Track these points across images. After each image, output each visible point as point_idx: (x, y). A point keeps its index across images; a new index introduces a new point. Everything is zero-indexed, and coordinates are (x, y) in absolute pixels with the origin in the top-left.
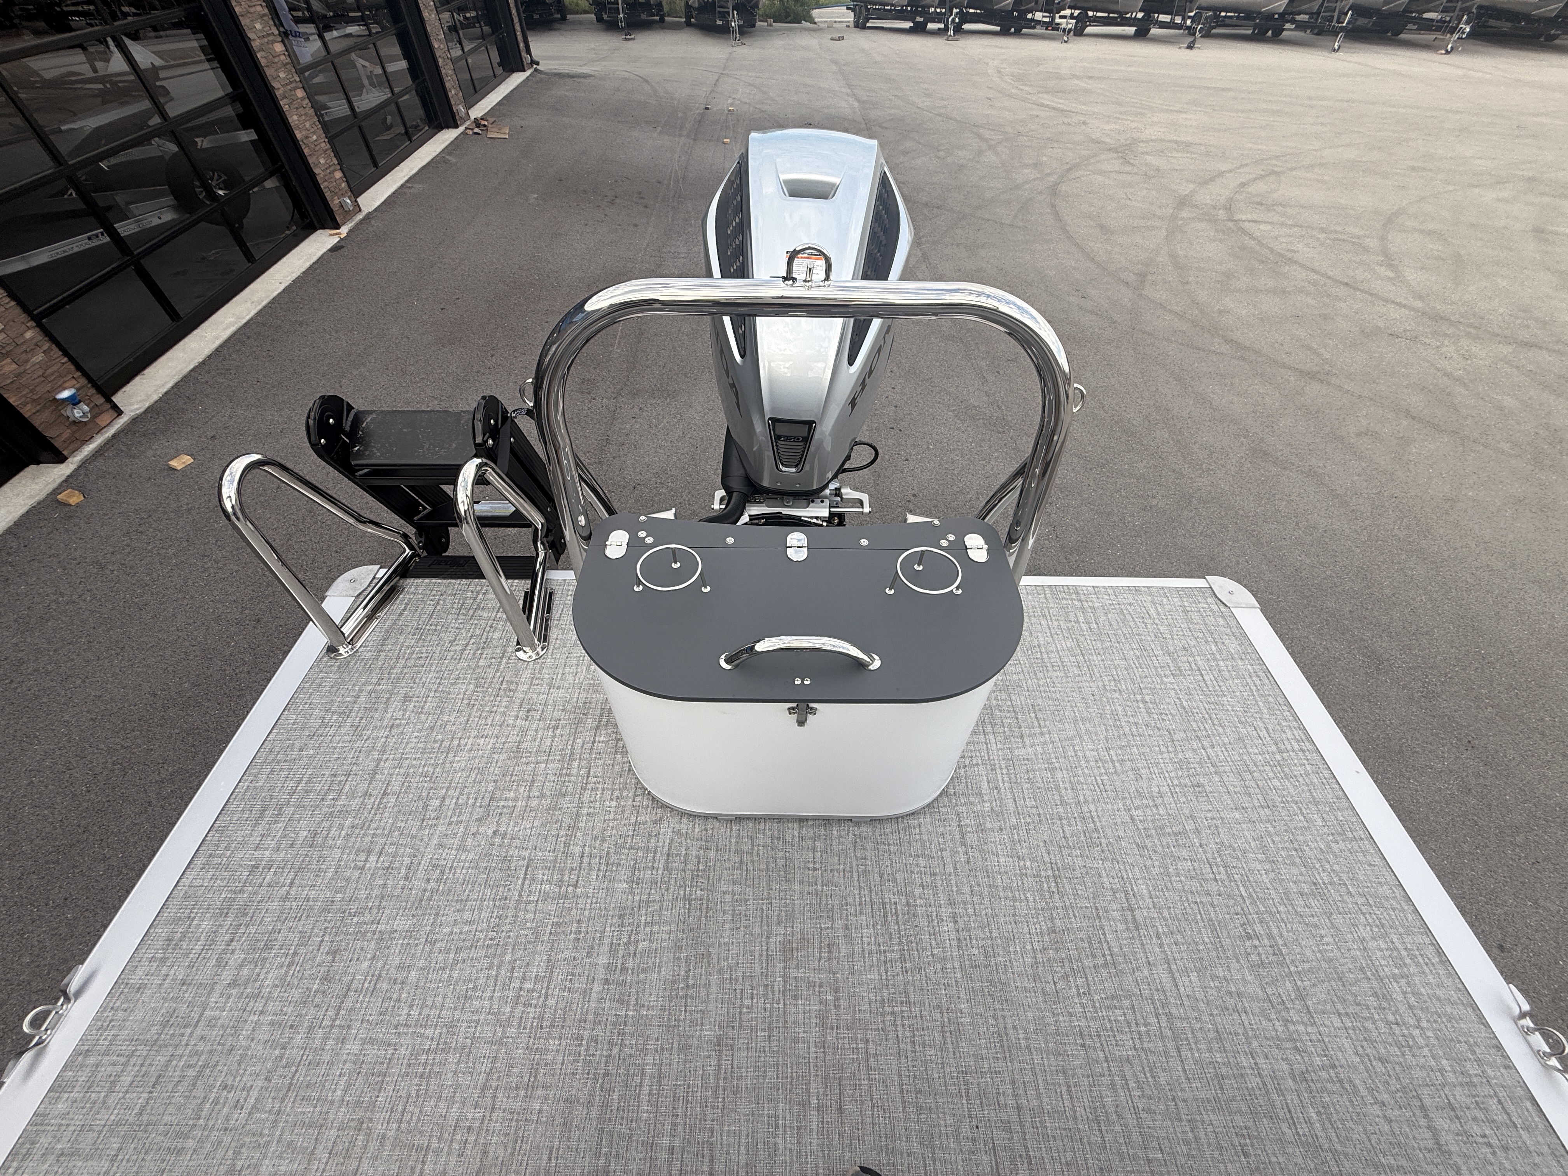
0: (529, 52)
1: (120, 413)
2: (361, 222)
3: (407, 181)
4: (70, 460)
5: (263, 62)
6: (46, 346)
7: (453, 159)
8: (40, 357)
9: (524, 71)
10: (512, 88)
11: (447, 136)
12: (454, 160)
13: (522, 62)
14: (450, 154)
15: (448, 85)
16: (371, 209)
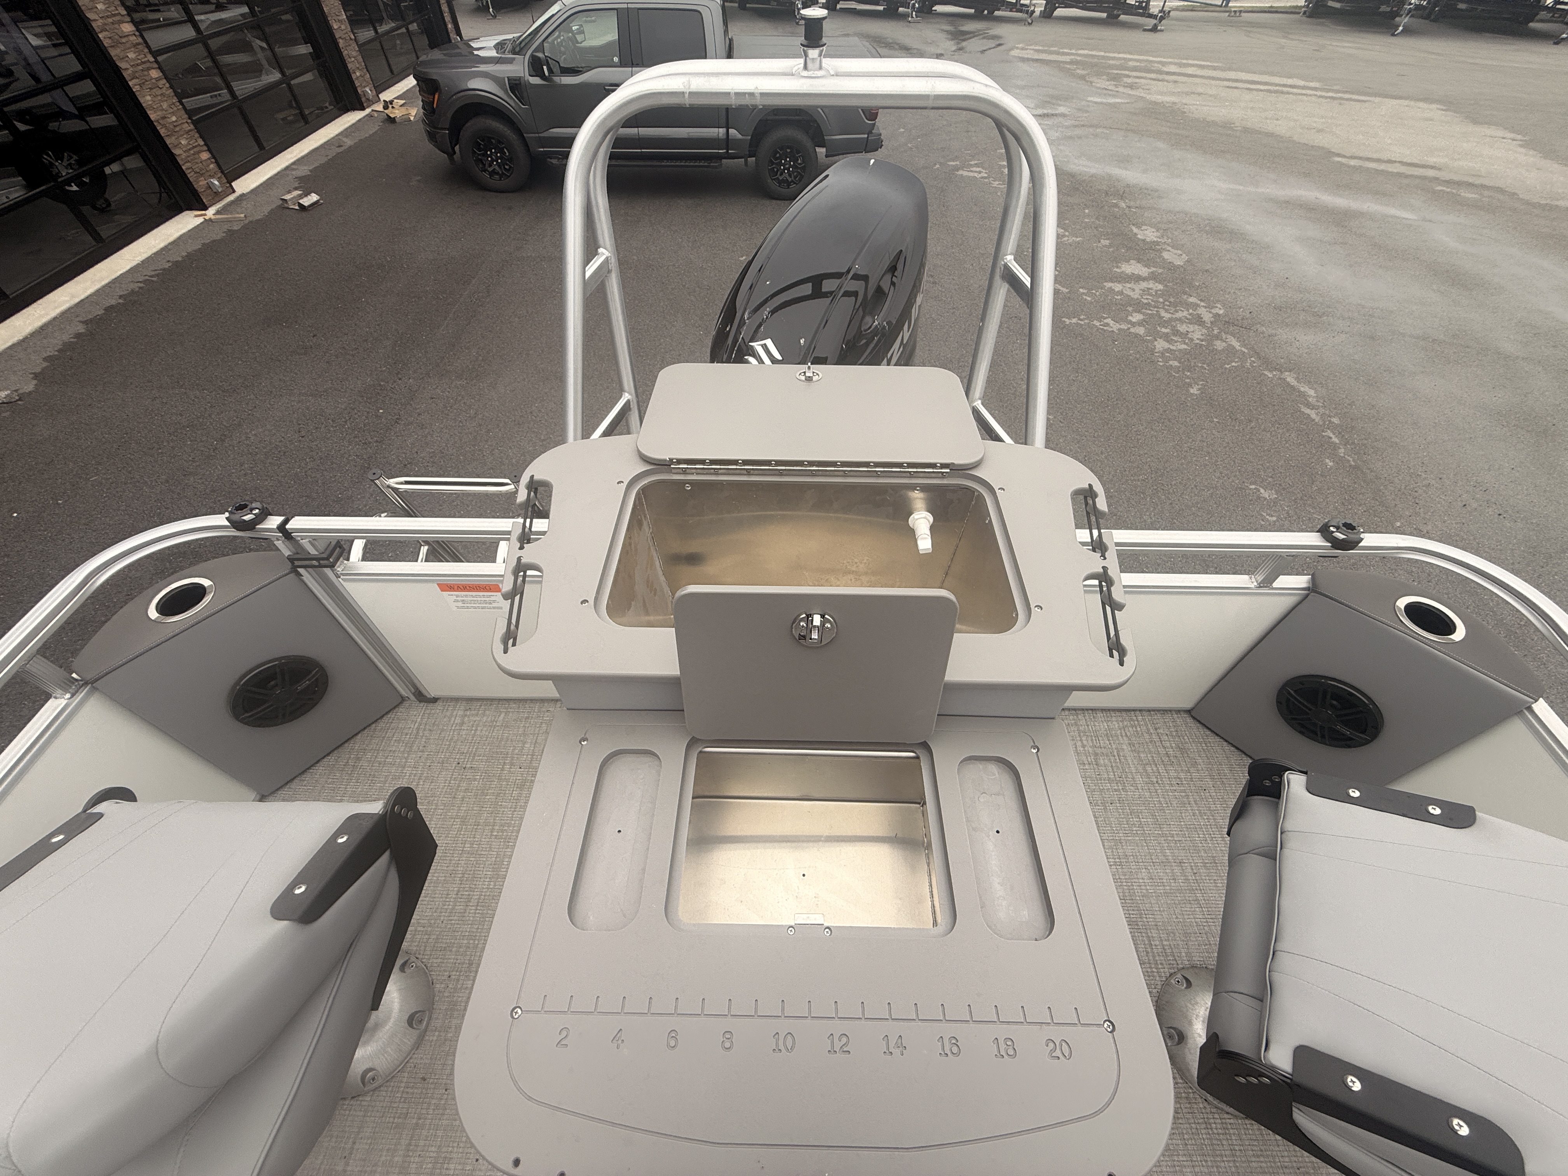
0: (458, 33)
2: (232, 202)
3: (294, 163)
5: (107, 43)
11: (351, 118)
15: (350, 66)
16: (246, 190)
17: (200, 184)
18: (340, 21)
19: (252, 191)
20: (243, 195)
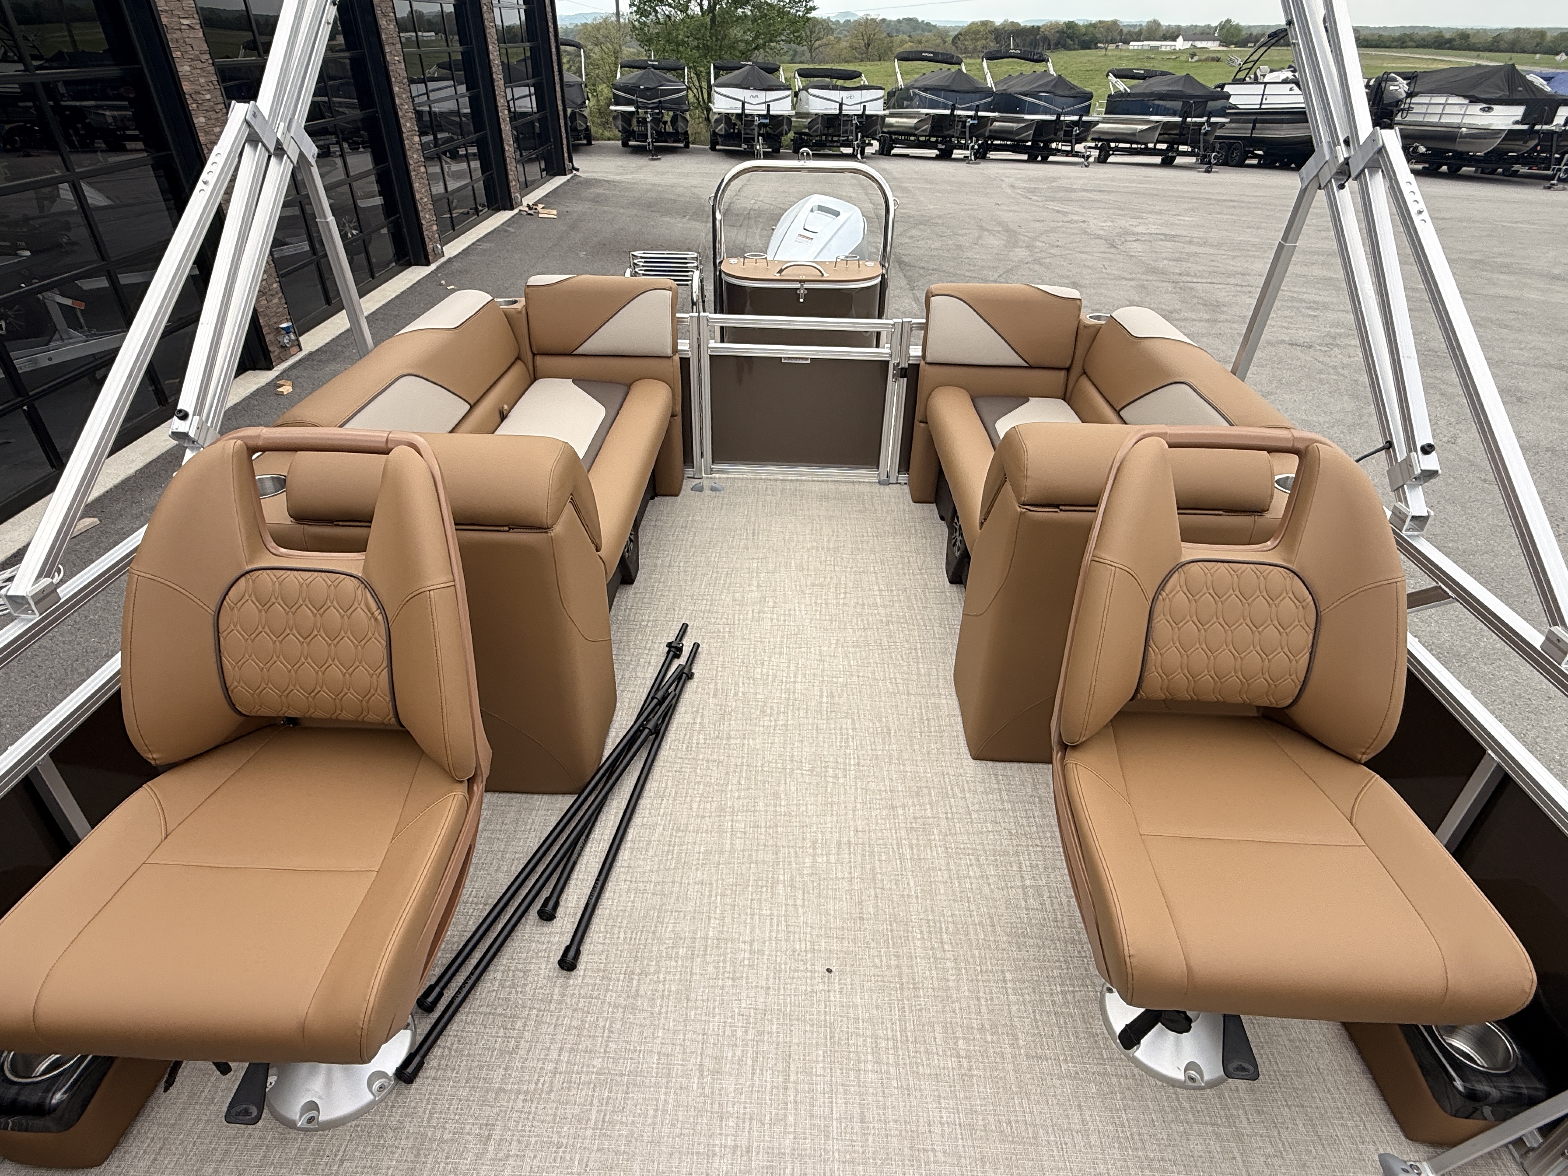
0: (571, 161)
1: (301, 350)
2: (445, 263)
3: (478, 241)
4: (276, 368)
5: (407, 146)
6: (281, 295)
7: (511, 230)
8: (276, 301)
9: (565, 175)
10: (556, 186)
11: (504, 216)
12: (513, 230)
13: (565, 169)
14: (509, 226)
15: (511, 177)
16: (452, 256)
17: (430, 247)
18: (509, 145)
19: (455, 257)
20: (450, 259)
